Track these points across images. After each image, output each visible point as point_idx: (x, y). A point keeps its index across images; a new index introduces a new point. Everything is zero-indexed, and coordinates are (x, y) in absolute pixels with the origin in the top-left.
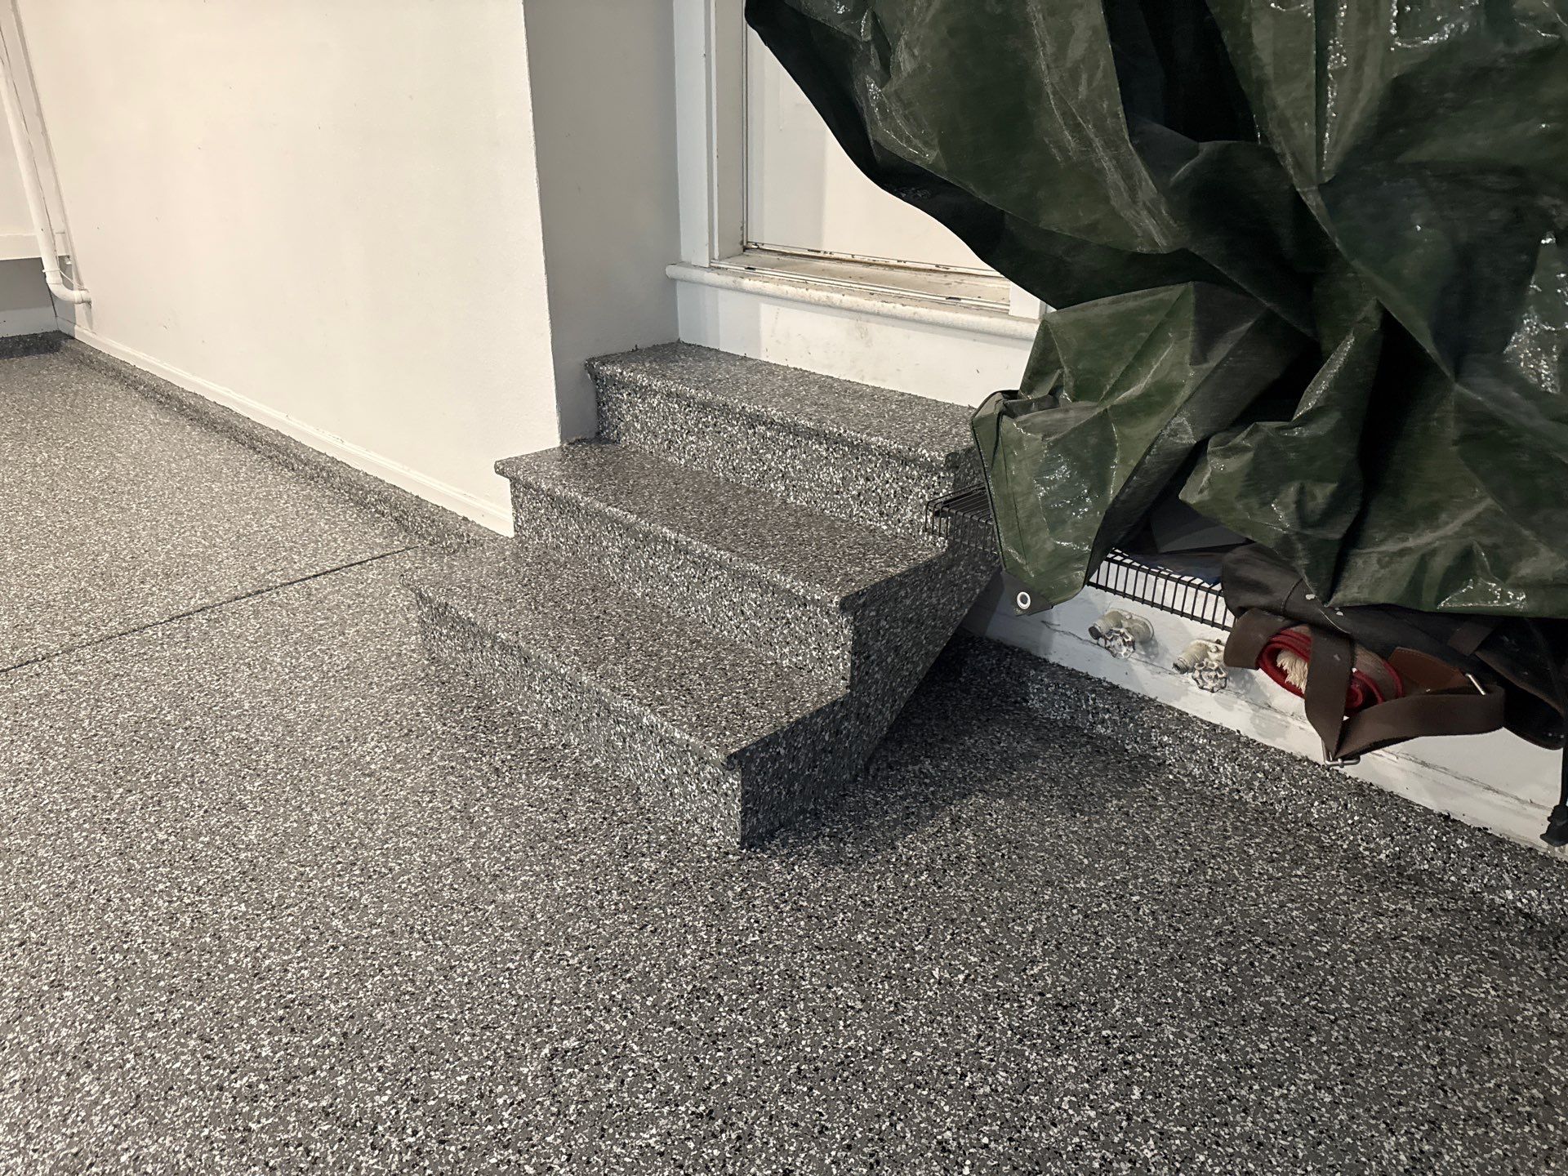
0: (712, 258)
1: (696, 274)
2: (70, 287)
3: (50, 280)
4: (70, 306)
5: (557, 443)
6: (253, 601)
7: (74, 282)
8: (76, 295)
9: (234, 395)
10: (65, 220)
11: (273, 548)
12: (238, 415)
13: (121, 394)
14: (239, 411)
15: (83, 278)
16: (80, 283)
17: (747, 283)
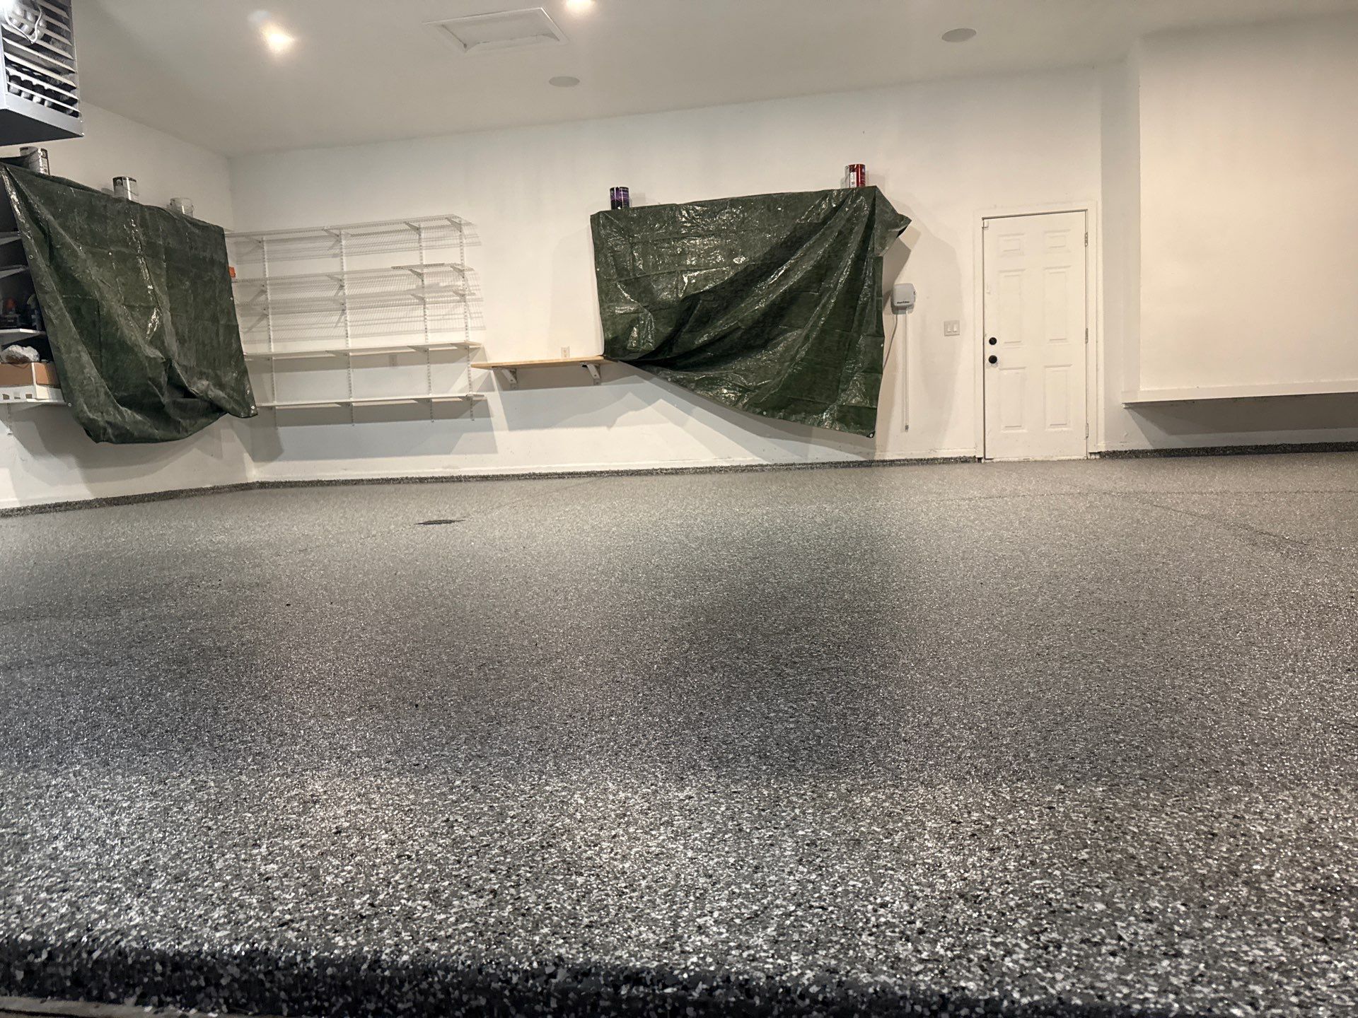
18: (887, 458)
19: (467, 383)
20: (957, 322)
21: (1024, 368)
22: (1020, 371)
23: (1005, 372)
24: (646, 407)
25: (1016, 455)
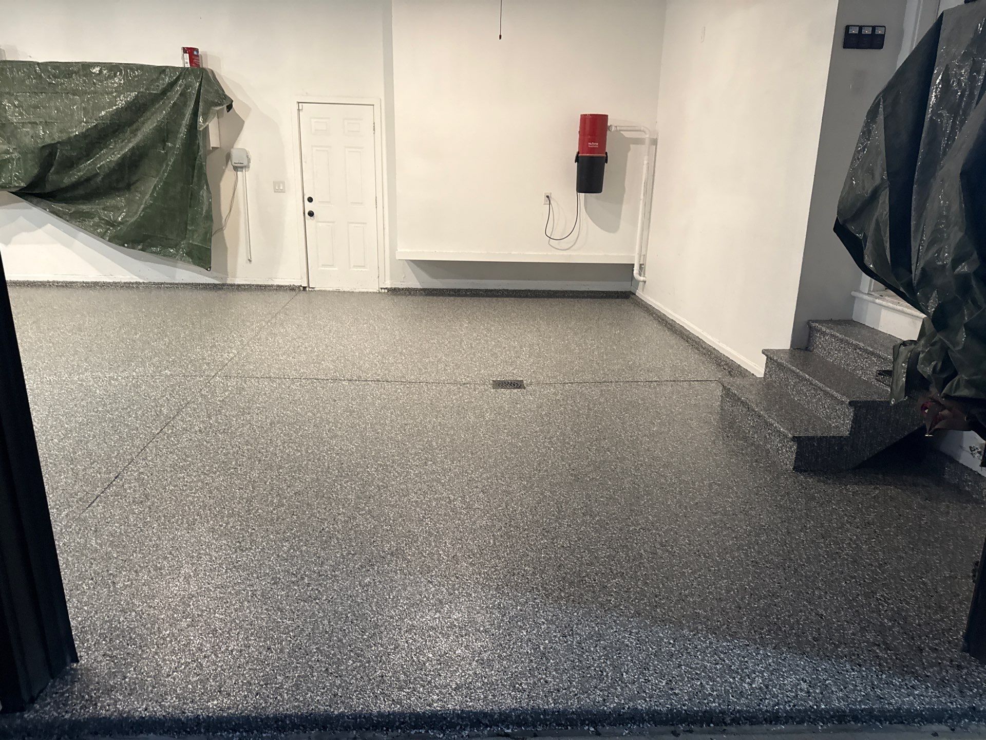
0: (869, 290)
1: (861, 295)
2: (640, 275)
3: (635, 272)
4: (638, 282)
5: (788, 347)
6: (672, 383)
7: (642, 274)
8: (642, 278)
9: (686, 322)
10: (646, 251)
11: (683, 371)
12: (686, 329)
13: (647, 317)
14: (686, 327)
15: (646, 273)
16: (644, 274)
17: (877, 301)
18: (236, 283)
20: (283, 183)
21: (333, 222)
22: (331, 224)
23: (320, 224)
24: (36, 229)
25: (330, 286)
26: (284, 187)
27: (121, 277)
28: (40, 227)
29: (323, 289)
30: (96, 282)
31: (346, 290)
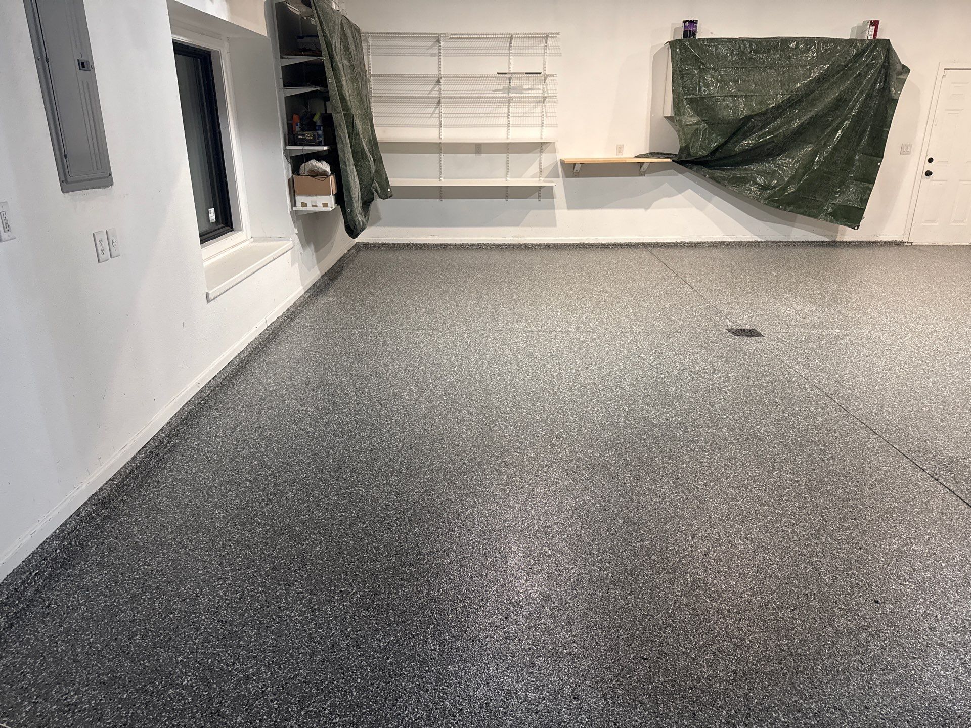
18: (844, 240)
19: (537, 170)
20: (910, 145)
21: (946, 181)
22: (944, 183)
23: (934, 183)
24: (677, 194)
25: (926, 241)
26: (911, 150)
27: (742, 236)
28: (680, 193)
29: (920, 243)
30: (722, 242)
31: (941, 244)
